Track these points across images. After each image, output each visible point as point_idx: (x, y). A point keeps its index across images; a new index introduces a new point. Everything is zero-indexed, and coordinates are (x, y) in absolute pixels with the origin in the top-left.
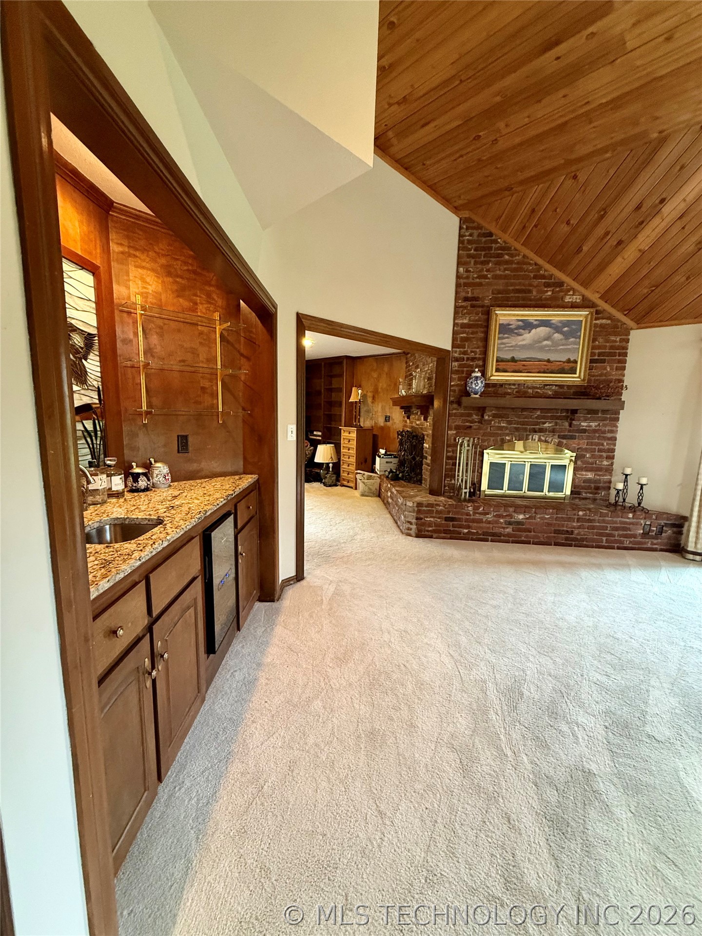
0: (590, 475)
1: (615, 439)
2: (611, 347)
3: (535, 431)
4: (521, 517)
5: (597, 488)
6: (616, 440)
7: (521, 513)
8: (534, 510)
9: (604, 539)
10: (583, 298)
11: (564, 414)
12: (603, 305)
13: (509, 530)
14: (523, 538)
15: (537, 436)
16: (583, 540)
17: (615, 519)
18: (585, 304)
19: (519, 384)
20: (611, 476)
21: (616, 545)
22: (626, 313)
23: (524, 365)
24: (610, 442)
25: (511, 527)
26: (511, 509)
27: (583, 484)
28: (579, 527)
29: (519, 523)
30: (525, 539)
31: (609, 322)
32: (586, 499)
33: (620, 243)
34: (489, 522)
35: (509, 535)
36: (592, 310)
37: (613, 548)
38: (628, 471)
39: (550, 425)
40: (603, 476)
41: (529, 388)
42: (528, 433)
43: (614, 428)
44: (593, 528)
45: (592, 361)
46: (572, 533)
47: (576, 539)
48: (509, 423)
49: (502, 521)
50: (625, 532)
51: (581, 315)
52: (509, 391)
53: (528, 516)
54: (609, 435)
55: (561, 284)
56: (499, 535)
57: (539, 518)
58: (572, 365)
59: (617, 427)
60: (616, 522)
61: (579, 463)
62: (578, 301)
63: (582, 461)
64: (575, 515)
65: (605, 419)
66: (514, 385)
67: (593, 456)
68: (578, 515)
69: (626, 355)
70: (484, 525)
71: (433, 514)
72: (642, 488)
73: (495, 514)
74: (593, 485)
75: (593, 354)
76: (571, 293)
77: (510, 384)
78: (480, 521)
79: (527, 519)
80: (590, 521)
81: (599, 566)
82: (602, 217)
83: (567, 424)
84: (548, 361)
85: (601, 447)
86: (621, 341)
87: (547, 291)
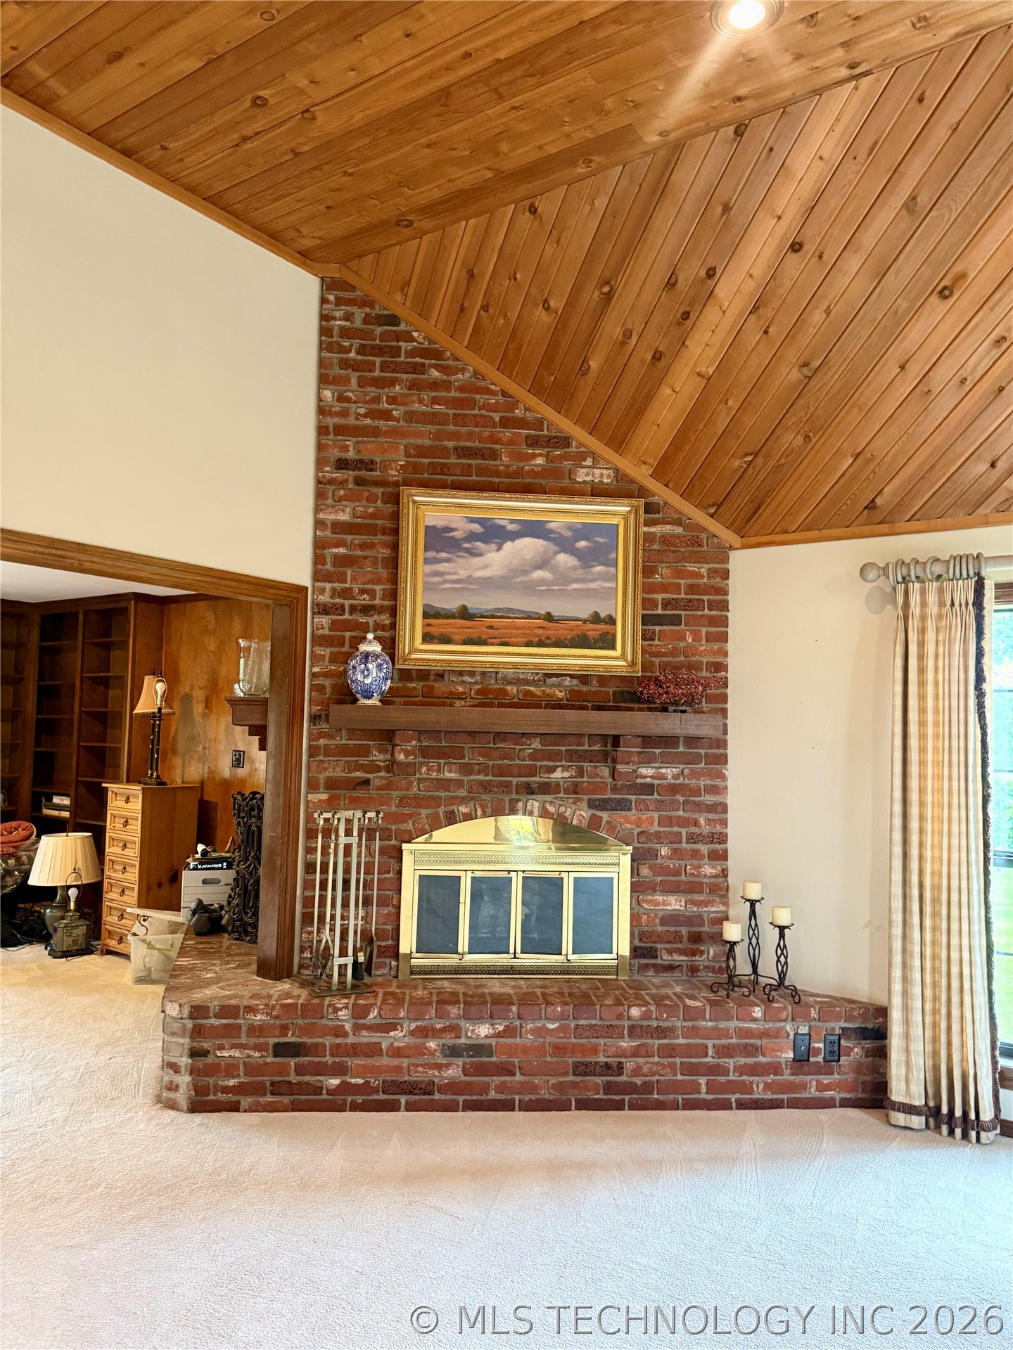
0: (675, 904)
1: (724, 808)
2: (692, 589)
3: (530, 790)
4: (484, 1030)
5: (696, 938)
6: (725, 810)
7: (480, 1019)
8: (514, 1008)
9: (703, 1081)
10: (616, 477)
11: (596, 748)
12: (661, 493)
13: (454, 1072)
14: (493, 1095)
15: (536, 804)
16: (647, 1088)
17: (722, 1025)
18: (621, 489)
19: (483, 673)
20: (726, 904)
21: (733, 1098)
22: (712, 510)
23: (491, 627)
24: (712, 816)
25: (460, 1061)
26: (454, 1011)
27: (660, 929)
28: (636, 1053)
29: (478, 1049)
30: (500, 1097)
31: (679, 530)
32: (671, 968)
33: (657, 356)
34: (397, 1052)
35: (453, 1087)
36: (634, 502)
37: (725, 1105)
38: (754, 891)
39: (566, 774)
40: (706, 903)
41: (510, 683)
42: (514, 796)
43: (718, 782)
44: (669, 1051)
45: (646, 620)
46: (620, 1069)
47: (630, 1088)
48: (467, 769)
49: (432, 1045)
50: (751, 1060)
51: (614, 514)
52: (461, 689)
53: (501, 1028)
54: (709, 799)
55: (564, 441)
56: (428, 1088)
57: (533, 1031)
58: (603, 627)
59: (723, 777)
60: (725, 1034)
61: (645, 871)
62: (606, 481)
63: (650, 868)
64: (620, 1017)
65: (695, 759)
66: (472, 674)
67: (676, 854)
68: (629, 1018)
69: (724, 606)
70: (385, 1061)
71: (239, 1036)
72: (782, 936)
73: (413, 1026)
74: (684, 931)
75: (648, 603)
76: (589, 462)
77: (460, 673)
78: (375, 1050)
79: (498, 1035)
80: (661, 1032)
82: (609, 297)
83: (605, 772)
84: (549, 617)
85: (694, 829)
86: (712, 573)
87: (534, 456)
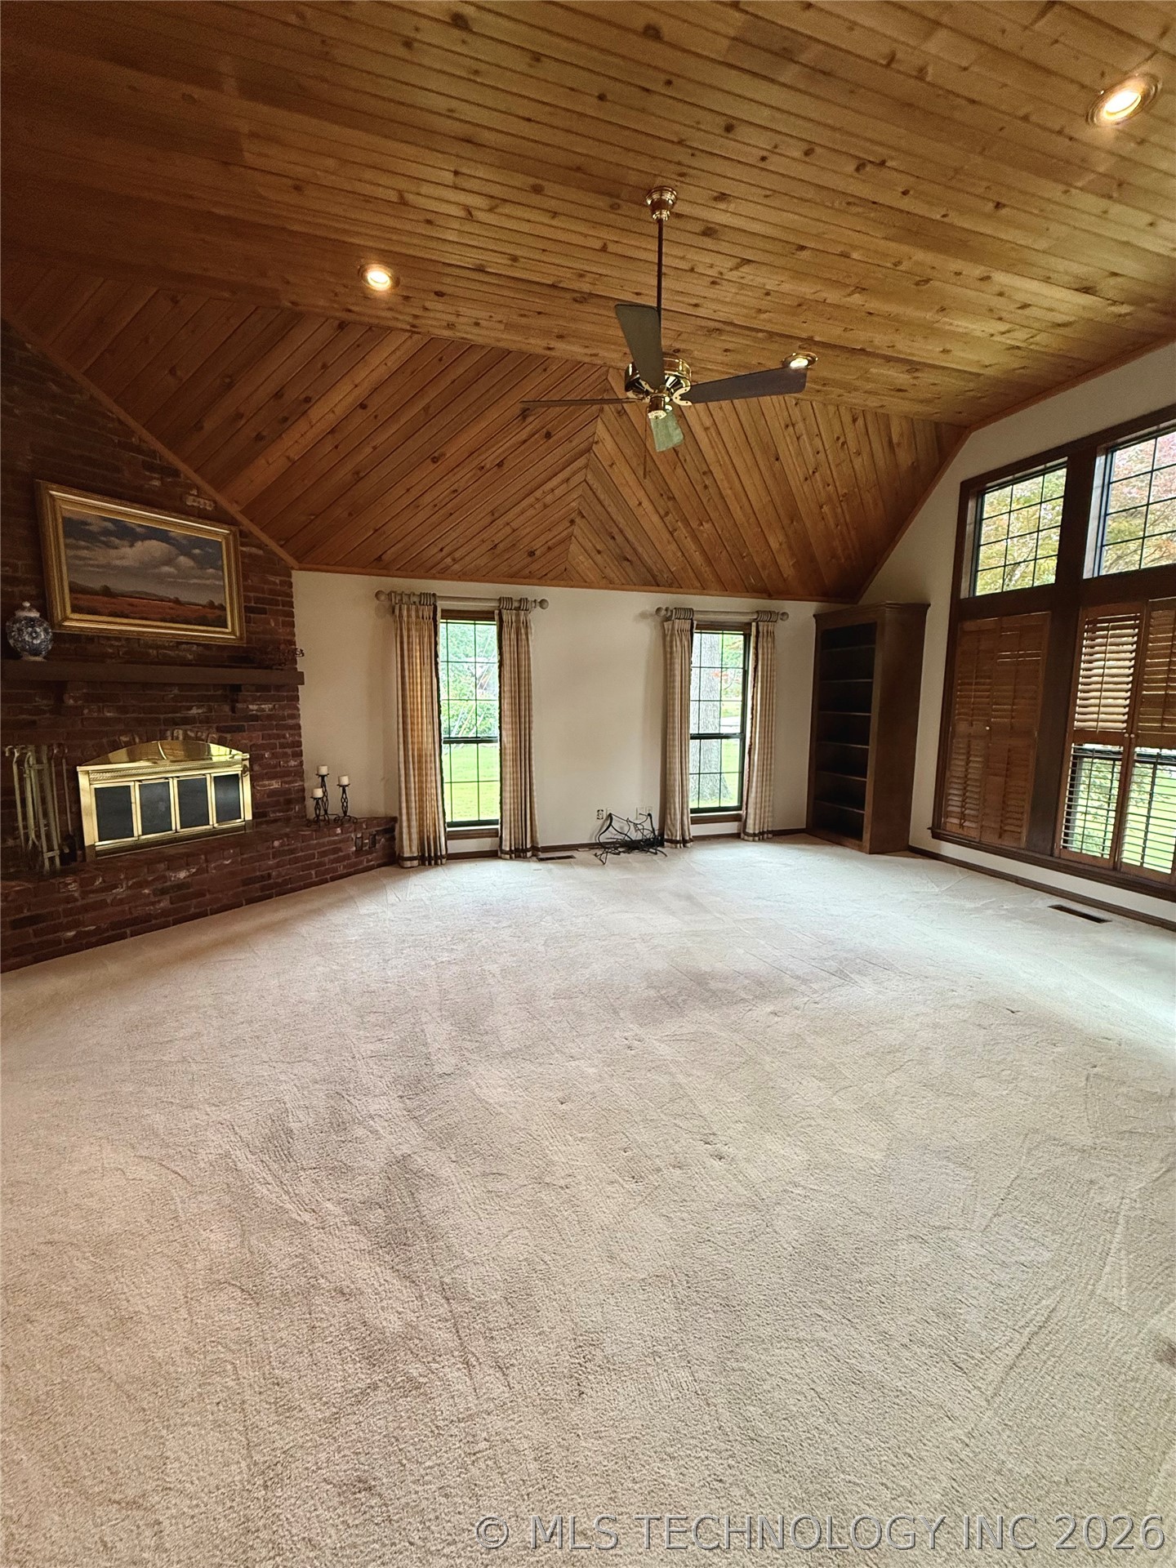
0: (275, 785)
1: (299, 727)
2: (271, 592)
3: (176, 723)
4: (182, 875)
5: (289, 802)
6: (300, 727)
7: (180, 869)
8: (203, 857)
9: (313, 872)
10: (216, 507)
11: (219, 692)
12: (245, 522)
13: (165, 904)
14: (192, 910)
15: (181, 732)
16: (285, 882)
17: (321, 841)
18: (217, 517)
19: (127, 639)
20: (303, 781)
21: (328, 877)
22: (283, 543)
23: (132, 605)
24: (292, 732)
25: (168, 897)
26: (162, 866)
27: (267, 800)
28: (278, 865)
29: (181, 886)
30: (198, 910)
31: (261, 552)
32: (275, 821)
33: (259, 437)
34: (121, 902)
35: (165, 913)
36: (233, 528)
37: (326, 881)
38: (324, 770)
39: (200, 711)
40: (293, 782)
41: (151, 647)
42: (163, 727)
43: (295, 712)
44: (297, 860)
45: (248, 609)
46: (269, 875)
47: (277, 885)
48: (123, 710)
49: (146, 891)
50: (336, 856)
51: (217, 533)
52: (110, 651)
53: (194, 870)
54: (291, 722)
55: (176, 473)
56: (147, 918)
57: (215, 868)
58: (218, 612)
59: (298, 710)
60: (323, 845)
61: (256, 768)
62: (208, 508)
63: (260, 765)
64: (268, 848)
65: (280, 699)
66: (118, 639)
67: (274, 756)
68: (273, 848)
69: (291, 605)
70: (109, 910)
72: (344, 791)
73: (130, 883)
74: (282, 799)
75: (247, 599)
76: (195, 492)
77: (108, 638)
78: (103, 904)
79: (194, 874)
80: (292, 851)
81: (319, 912)
82: (230, 386)
83: (227, 708)
84: (177, 601)
85: (282, 740)
86: (282, 583)
87: (152, 478)
